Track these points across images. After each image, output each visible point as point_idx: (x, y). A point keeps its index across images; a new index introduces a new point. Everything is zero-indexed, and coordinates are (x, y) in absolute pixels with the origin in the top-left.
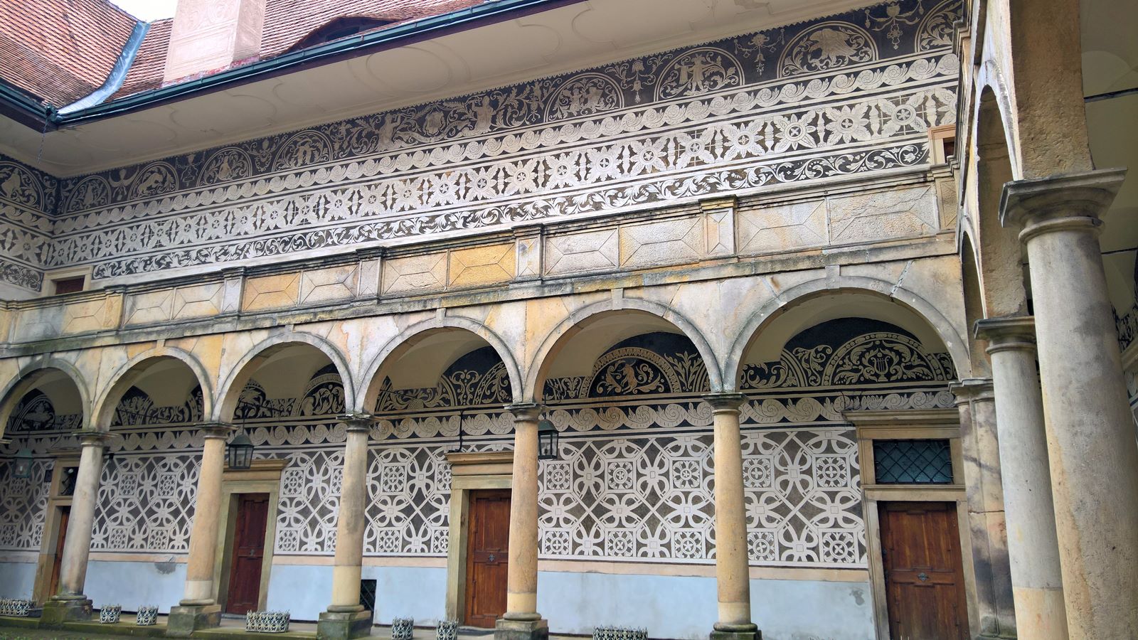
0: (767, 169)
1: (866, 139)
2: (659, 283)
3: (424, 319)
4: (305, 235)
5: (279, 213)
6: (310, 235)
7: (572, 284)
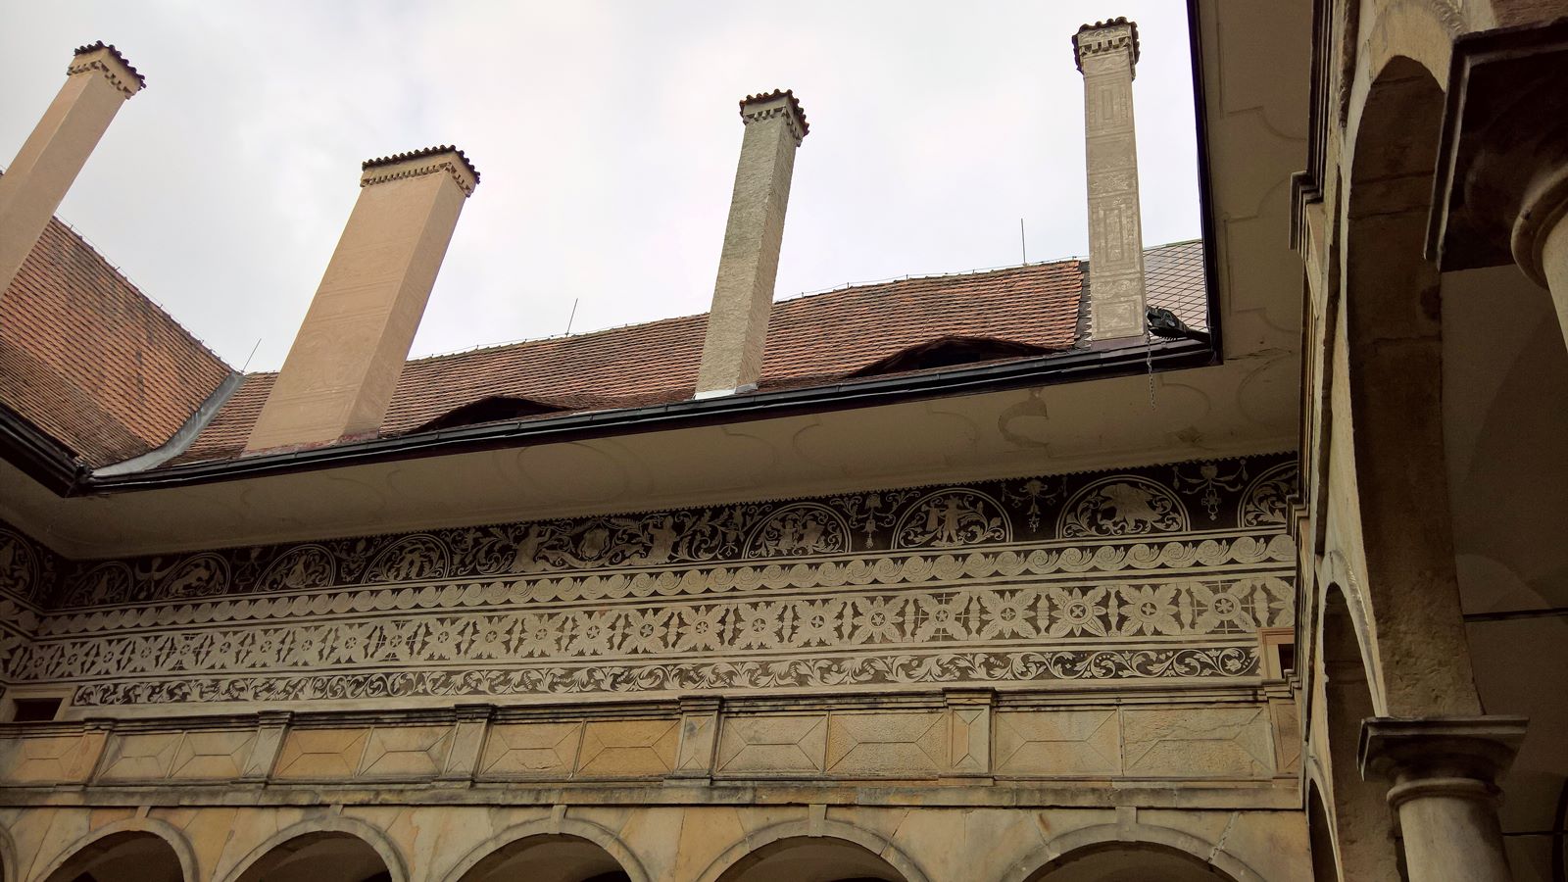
0: (1039, 658)
1: (1174, 632)
2: (879, 802)
3: (532, 818)
4: (388, 675)
5: (358, 641)
6: (395, 676)
7: (754, 789)
